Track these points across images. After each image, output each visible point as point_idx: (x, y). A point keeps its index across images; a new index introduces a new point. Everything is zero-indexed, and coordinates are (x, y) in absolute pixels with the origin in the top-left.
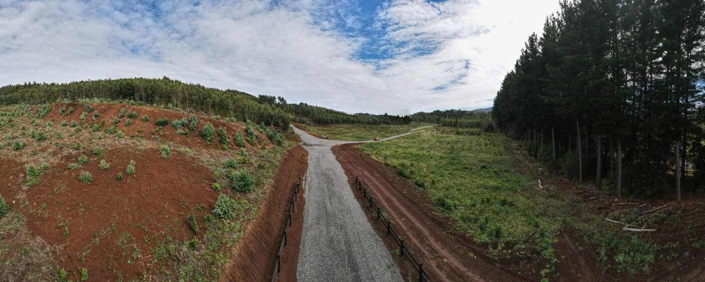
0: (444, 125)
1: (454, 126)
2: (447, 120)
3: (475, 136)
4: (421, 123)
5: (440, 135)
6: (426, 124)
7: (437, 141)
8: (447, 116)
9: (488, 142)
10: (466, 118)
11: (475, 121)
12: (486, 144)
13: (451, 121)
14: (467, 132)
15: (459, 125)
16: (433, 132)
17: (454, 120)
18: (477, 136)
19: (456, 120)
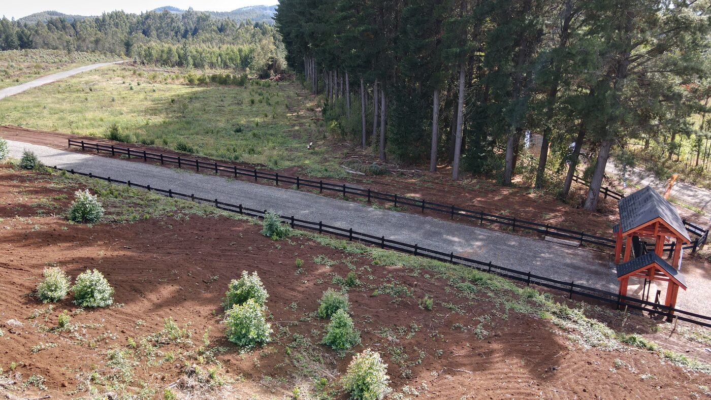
0: (148, 58)
1: (180, 64)
2: (156, 46)
3: (232, 87)
4: (75, 54)
5: (149, 87)
6: (93, 59)
7: (146, 99)
8: (154, 33)
9: (257, 98)
10: (210, 40)
11: (235, 48)
12: (253, 102)
13: (170, 50)
14: (214, 79)
15: (191, 62)
16: (128, 81)
17: (176, 47)
18: (238, 88)
19: (184, 48)
